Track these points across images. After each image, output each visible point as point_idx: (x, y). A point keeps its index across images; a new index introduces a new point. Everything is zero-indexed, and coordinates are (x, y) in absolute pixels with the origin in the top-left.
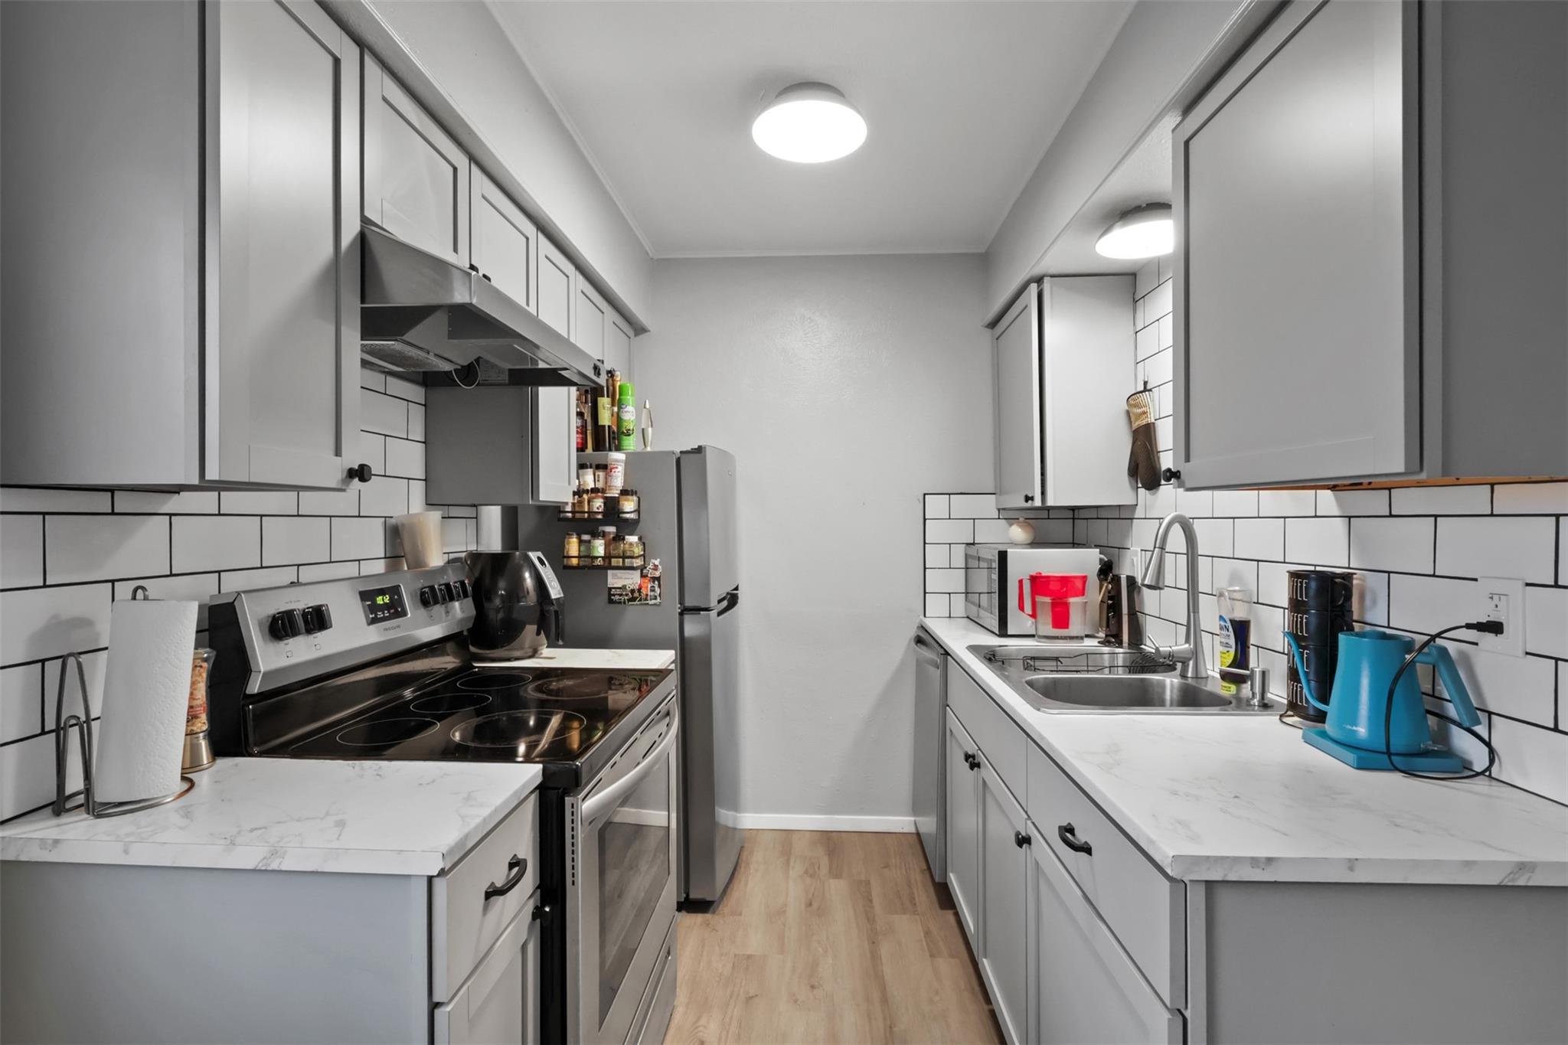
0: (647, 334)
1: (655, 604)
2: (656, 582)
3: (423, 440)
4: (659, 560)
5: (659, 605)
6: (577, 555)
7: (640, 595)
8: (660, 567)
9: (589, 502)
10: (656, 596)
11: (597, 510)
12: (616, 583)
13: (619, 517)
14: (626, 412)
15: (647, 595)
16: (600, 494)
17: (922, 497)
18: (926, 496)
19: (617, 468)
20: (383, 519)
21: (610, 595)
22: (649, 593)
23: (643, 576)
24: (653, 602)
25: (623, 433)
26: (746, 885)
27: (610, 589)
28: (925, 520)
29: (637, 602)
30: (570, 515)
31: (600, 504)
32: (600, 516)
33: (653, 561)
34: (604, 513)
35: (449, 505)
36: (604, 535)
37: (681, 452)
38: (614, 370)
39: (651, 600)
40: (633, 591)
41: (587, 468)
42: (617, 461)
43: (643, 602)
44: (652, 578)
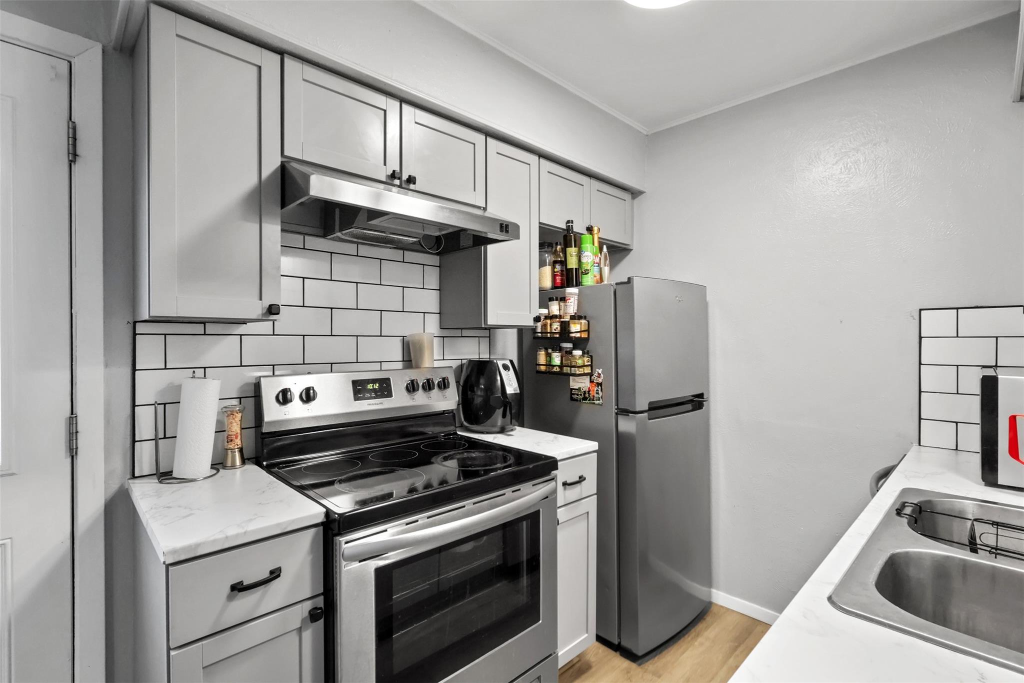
0: (644, 194)
1: (598, 404)
2: (600, 387)
3: (438, 288)
4: (601, 370)
5: (601, 405)
6: (545, 363)
7: (589, 396)
8: (602, 375)
9: (551, 325)
10: (599, 398)
11: (554, 331)
12: (575, 385)
13: (569, 336)
14: (585, 256)
15: (594, 396)
16: (558, 320)
17: (918, 312)
18: (922, 312)
19: (570, 299)
20: (402, 338)
21: (572, 394)
22: (595, 395)
23: (592, 382)
24: (597, 402)
25: (582, 273)
26: (683, 653)
27: (572, 389)
28: (921, 338)
29: (587, 401)
30: (540, 335)
31: (557, 326)
32: (557, 336)
33: (598, 370)
34: (560, 333)
35: (462, 329)
36: (560, 349)
37: (617, 284)
38: (592, 226)
39: (596, 400)
40: (585, 392)
41: (553, 300)
42: (571, 294)
43: (591, 402)
44: (597, 383)
